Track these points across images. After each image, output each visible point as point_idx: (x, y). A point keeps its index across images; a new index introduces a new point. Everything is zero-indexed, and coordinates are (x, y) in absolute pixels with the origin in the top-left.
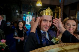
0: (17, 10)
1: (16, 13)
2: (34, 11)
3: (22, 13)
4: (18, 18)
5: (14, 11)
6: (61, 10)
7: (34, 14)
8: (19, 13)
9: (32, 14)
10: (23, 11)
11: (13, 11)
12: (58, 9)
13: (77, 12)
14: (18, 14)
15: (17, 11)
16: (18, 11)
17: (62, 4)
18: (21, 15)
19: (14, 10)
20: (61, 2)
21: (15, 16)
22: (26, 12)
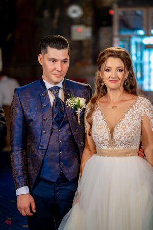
5: (57, 13)
8: (89, 20)
11: (46, 14)
14: (82, 33)
15: (75, 11)
16: (83, 8)
18: (103, 40)
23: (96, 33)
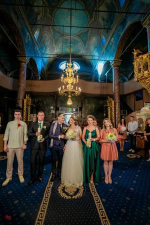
0: (51, 106)
1: (51, 109)
2: (77, 106)
3: (59, 110)
4: (52, 117)
6: (115, 102)
7: (77, 110)
8: (55, 109)
9: (74, 110)
10: (61, 107)
11: (46, 108)
12: (111, 102)
13: (145, 104)
14: (53, 112)
15: (52, 108)
16: (54, 107)
17: (116, 94)
19: (48, 105)
20: (115, 91)
21: (49, 114)
22: (65, 108)
23: (56, 112)
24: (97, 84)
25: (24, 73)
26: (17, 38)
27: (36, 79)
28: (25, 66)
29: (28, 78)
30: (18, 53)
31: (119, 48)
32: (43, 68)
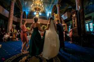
24: (47, 20)
25: (22, 16)
26: (20, 5)
27: (25, 18)
28: (22, 14)
29: (23, 18)
30: (20, 10)
31: (52, 10)
32: (28, 14)
